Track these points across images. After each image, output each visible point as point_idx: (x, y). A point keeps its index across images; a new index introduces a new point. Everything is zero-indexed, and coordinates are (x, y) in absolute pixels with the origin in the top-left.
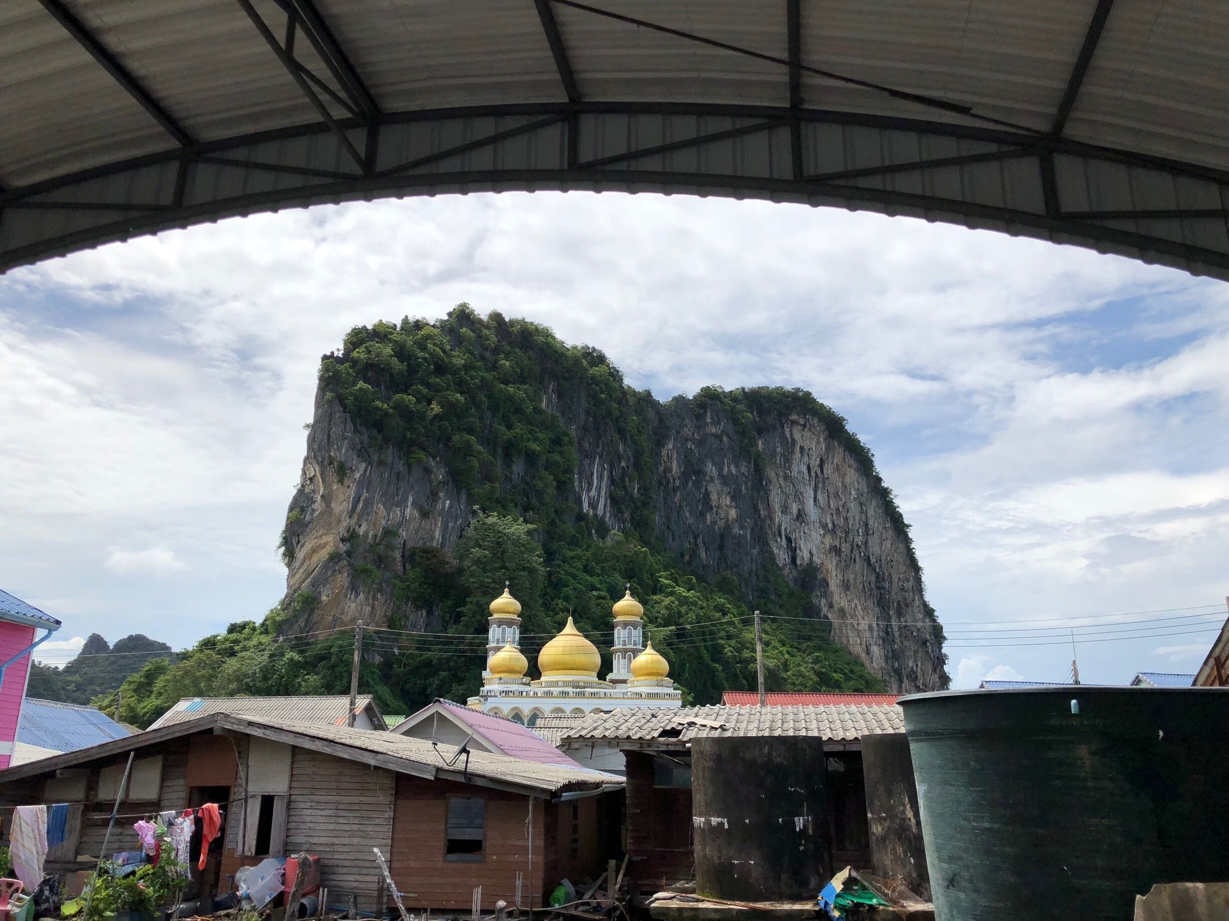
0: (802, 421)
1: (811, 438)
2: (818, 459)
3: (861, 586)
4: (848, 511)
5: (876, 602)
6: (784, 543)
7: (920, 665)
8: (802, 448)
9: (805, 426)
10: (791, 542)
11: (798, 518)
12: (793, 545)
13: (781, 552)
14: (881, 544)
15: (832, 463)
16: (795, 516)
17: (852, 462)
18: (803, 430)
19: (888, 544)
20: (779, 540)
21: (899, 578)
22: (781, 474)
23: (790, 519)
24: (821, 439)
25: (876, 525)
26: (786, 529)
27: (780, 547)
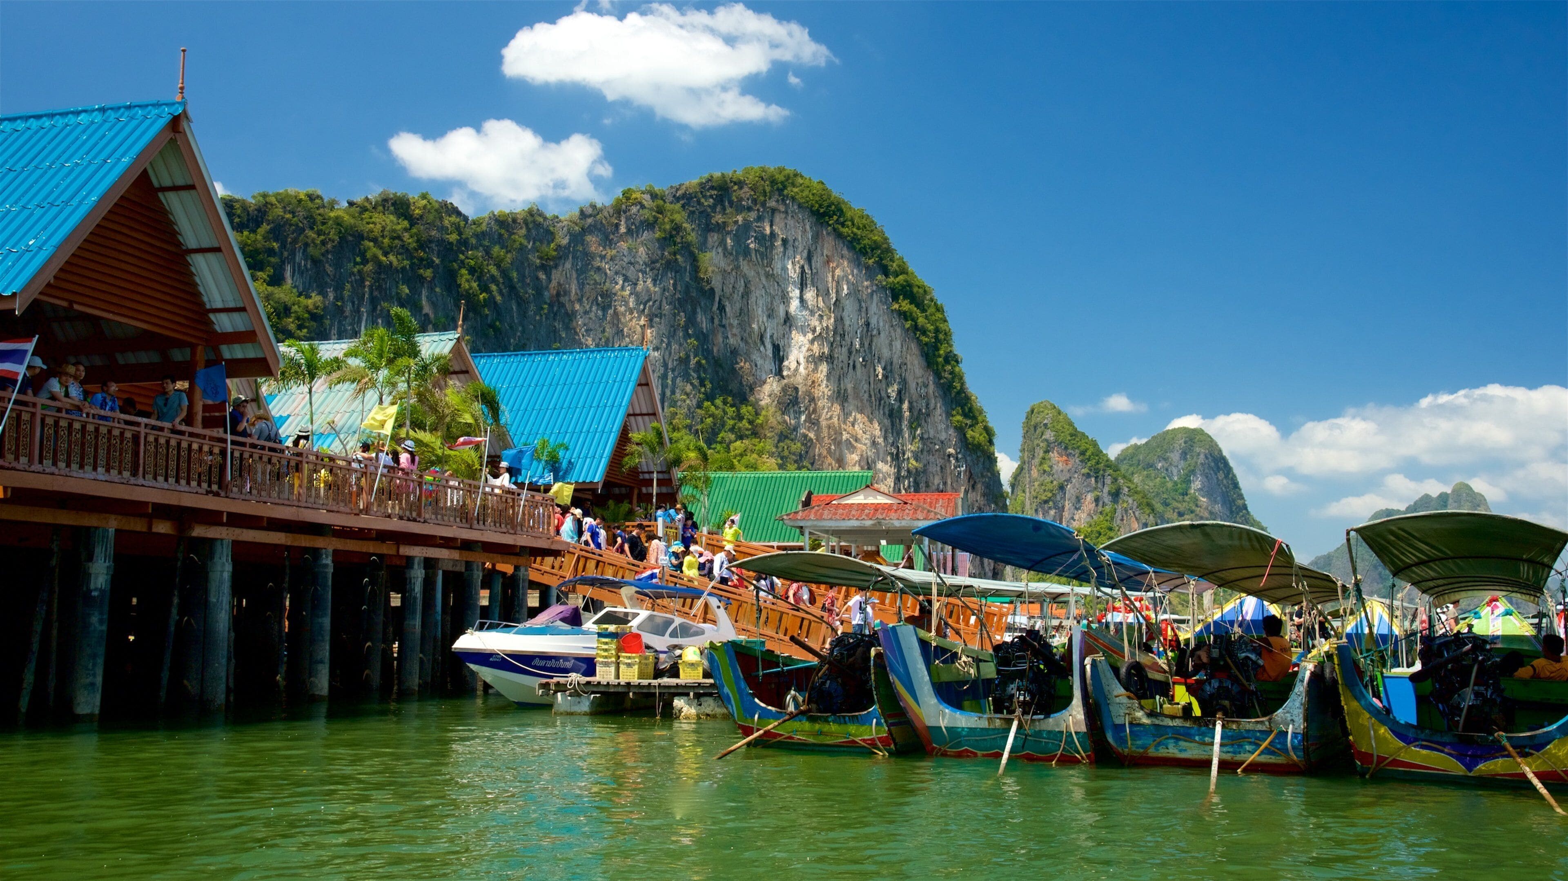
0: (782, 208)
1: (795, 227)
2: (806, 252)
3: (866, 396)
4: (843, 310)
5: (887, 413)
6: (770, 352)
7: (949, 483)
8: (785, 242)
9: (786, 212)
10: (779, 351)
11: (785, 322)
12: (781, 353)
13: (767, 362)
14: (891, 345)
15: (823, 255)
16: (782, 320)
17: (845, 252)
18: (786, 218)
19: (897, 344)
20: (762, 349)
21: (918, 384)
22: (762, 272)
23: (778, 324)
24: (808, 227)
25: (881, 324)
26: (771, 337)
27: (764, 357)
